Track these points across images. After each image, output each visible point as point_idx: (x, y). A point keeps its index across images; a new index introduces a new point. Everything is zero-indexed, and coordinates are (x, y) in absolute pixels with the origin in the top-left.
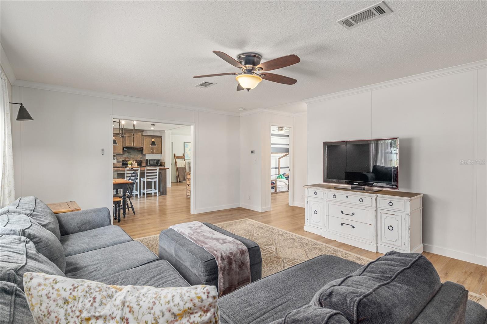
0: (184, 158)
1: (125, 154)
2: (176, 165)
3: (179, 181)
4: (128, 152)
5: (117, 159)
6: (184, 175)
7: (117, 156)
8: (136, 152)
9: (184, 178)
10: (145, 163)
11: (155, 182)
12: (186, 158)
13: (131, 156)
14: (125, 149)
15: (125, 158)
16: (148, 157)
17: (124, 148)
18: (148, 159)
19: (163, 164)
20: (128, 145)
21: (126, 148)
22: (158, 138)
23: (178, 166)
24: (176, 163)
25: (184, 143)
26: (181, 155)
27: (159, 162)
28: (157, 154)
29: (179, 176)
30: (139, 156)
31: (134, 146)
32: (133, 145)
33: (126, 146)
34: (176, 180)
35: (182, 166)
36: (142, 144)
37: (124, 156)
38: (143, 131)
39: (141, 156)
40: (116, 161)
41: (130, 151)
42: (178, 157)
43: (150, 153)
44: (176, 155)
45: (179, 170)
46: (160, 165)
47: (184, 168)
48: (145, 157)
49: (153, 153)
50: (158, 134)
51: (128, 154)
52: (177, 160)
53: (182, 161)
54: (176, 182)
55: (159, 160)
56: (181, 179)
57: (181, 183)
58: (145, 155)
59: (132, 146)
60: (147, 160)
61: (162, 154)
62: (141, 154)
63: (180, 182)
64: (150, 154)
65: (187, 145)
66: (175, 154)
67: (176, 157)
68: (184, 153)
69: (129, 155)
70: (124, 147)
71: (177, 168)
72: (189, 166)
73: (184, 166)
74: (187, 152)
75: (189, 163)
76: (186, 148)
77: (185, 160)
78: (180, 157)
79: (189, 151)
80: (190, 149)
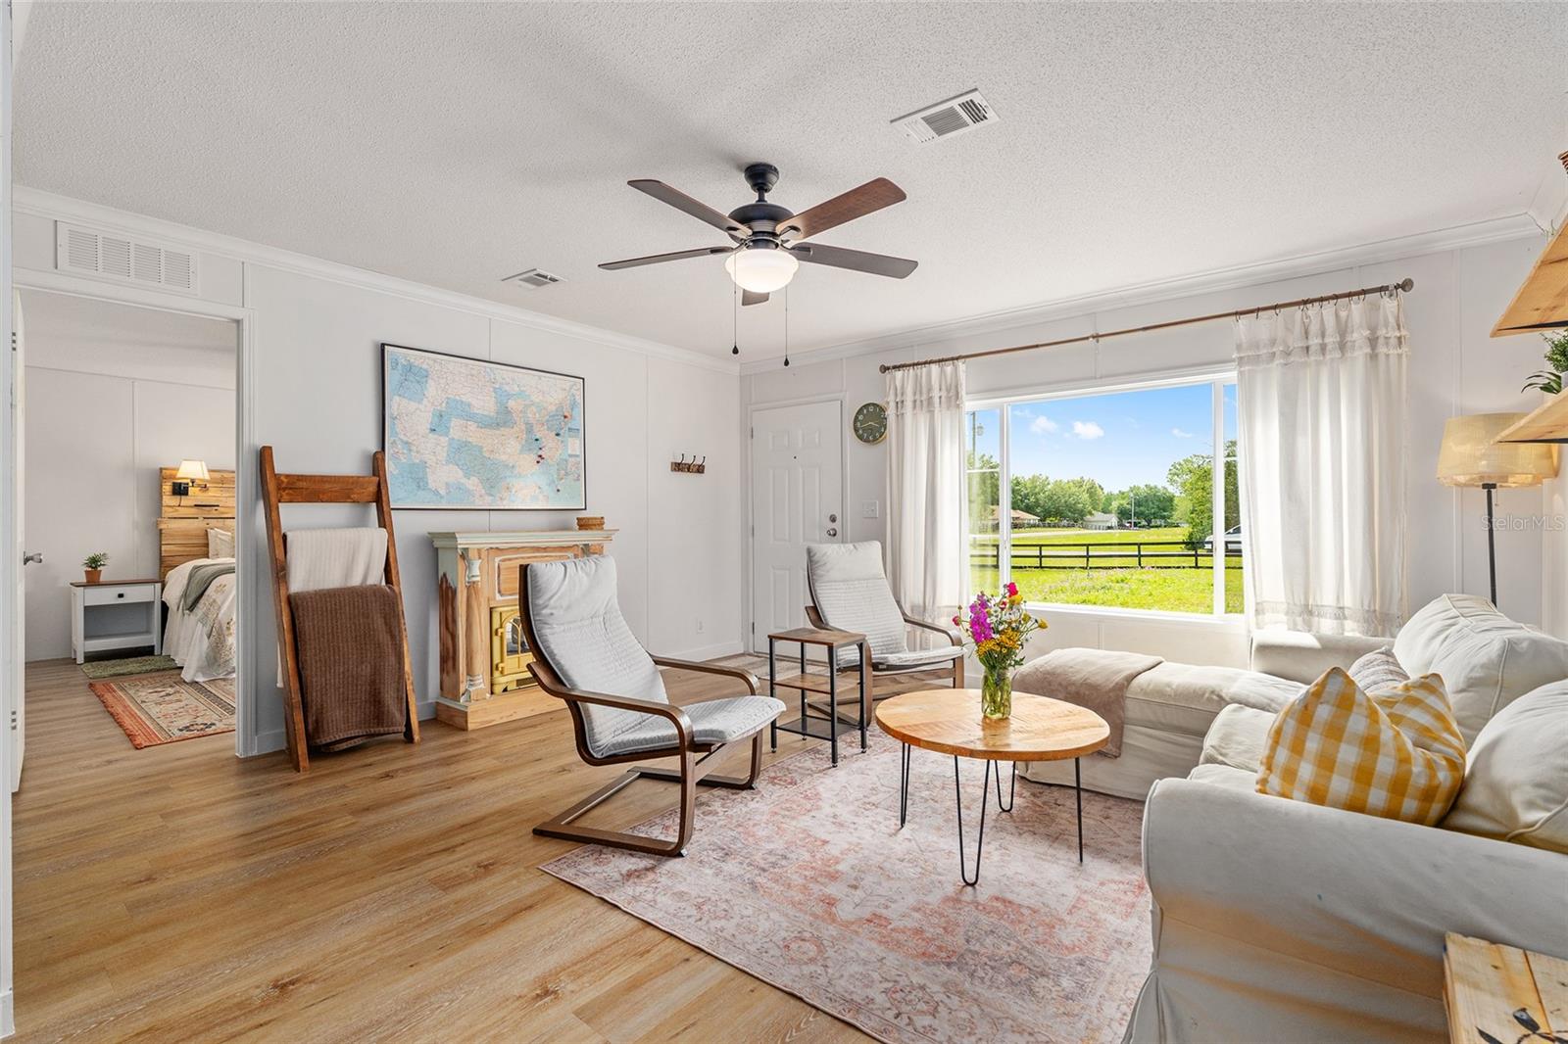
0: (379, 498)
2: (279, 573)
6: (377, 671)
9: (376, 700)
12: (396, 495)
23: (297, 584)
24: (279, 542)
25: (384, 348)
26: (348, 463)
29: (314, 696)
35: (356, 581)
42: (310, 490)
44: (282, 466)
45: (307, 625)
47: (377, 604)
52: (291, 515)
53: (362, 523)
56: (339, 725)
57: (326, 766)
63: (317, 753)
65: (409, 368)
66: (264, 456)
67: (275, 487)
68: (373, 447)
71: (294, 604)
72: (445, 575)
73: (371, 581)
74: (407, 443)
75: (437, 544)
76: (405, 402)
77: (384, 521)
78: (327, 486)
79: (433, 431)
80: (441, 416)
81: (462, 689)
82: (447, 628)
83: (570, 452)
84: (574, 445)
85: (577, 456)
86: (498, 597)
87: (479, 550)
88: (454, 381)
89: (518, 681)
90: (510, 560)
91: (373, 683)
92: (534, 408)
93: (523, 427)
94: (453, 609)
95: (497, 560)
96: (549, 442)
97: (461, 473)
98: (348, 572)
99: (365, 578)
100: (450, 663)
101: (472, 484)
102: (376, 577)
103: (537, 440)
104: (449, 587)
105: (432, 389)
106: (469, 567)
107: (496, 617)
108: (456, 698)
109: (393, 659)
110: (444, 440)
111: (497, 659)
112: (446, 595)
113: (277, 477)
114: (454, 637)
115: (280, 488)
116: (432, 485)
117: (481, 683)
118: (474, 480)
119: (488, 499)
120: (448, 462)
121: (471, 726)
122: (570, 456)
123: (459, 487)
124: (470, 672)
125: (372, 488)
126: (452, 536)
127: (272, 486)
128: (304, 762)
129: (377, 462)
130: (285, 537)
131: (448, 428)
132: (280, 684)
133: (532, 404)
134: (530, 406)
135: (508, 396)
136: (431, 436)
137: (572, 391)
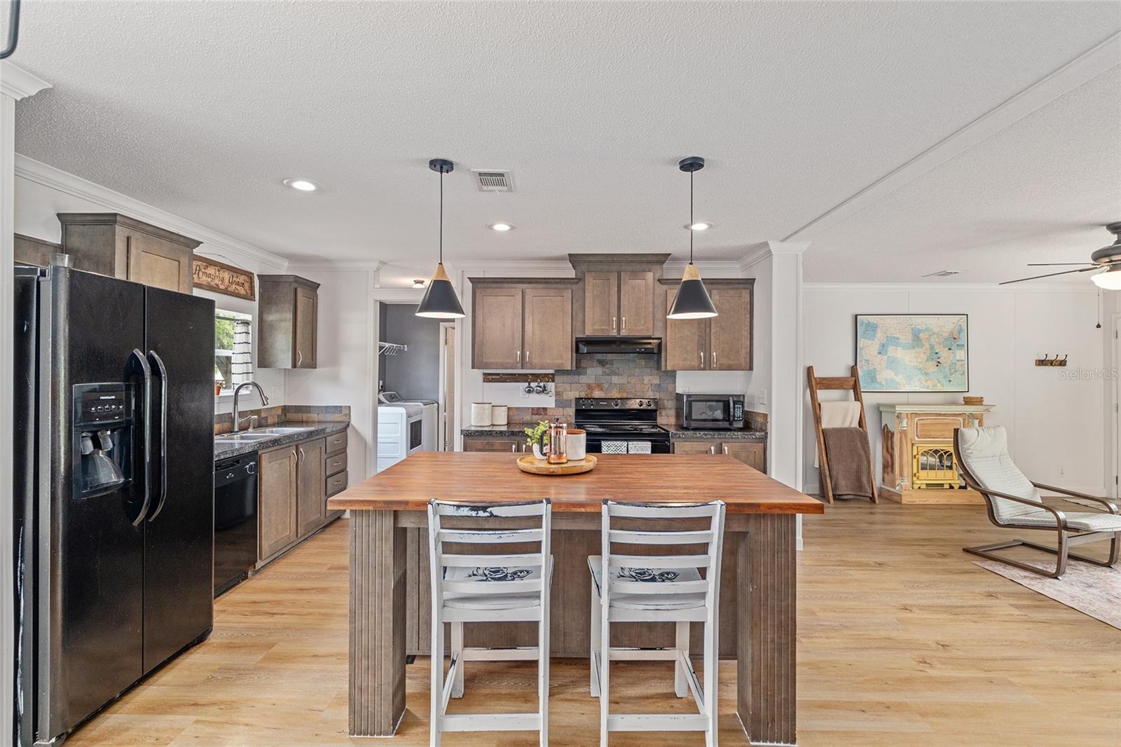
0: (855, 387)
1: (589, 371)
2: (818, 420)
3: (834, 495)
4: (602, 363)
5: (557, 394)
6: (859, 467)
7: (556, 378)
8: (634, 361)
9: (859, 479)
10: (672, 412)
11: (697, 629)
12: (863, 385)
13: (615, 379)
14: (584, 349)
15: (589, 387)
16: (687, 383)
17: (581, 346)
18: (682, 395)
19: (760, 420)
20: (597, 327)
21: (589, 342)
22: (731, 292)
23: (826, 424)
24: (816, 407)
25: (856, 316)
26: (841, 371)
27: (739, 413)
28: (730, 368)
29: (834, 473)
30: (647, 379)
31: (624, 333)
32: (619, 330)
33: (589, 332)
34: (817, 485)
35: (846, 425)
36: (659, 324)
37: (584, 379)
38: (661, 259)
39: (656, 381)
40: (553, 399)
41: (609, 357)
42: (828, 384)
43: (695, 363)
44: (818, 374)
45: (831, 443)
46: (740, 425)
47: (858, 437)
48: (675, 382)
49: (707, 366)
50: (734, 272)
51: (599, 370)
52: (822, 394)
53: (845, 399)
54: (817, 492)
55: (740, 400)
56: (845, 488)
57: (839, 504)
58: (672, 375)
59: (614, 333)
60: (679, 397)
61: (751, 369)
62: (655, 372)
63: (837, 498)
64: (692, 369)
65: (869, 324)
66: (809, 371)
67: (814, 382)
68: (852, 363)
69: (604, 374)
70: (578, 342)
71: (824, 431)
72: (886, 425)
73: (853, 426)
74: (867, 360)
75: (881, 409)
76: (866, 340)
77: (858, 398)
78: (834, 382)
79: (879, 353)
80: (883, 346)
81: (898, 482)
82: (888, 451)
83: (958, 358)
84: (961, 354)
85: (963, 360)
86: (916, 439)
87: (907, 414)
88: (890, 327)
89: (927, 484)
90: (923, 419)
91: (857, 472)
92: (935, 336)
93: (928, 347)
94: (892, 442)
95: (916, 419)
96: (944, 354)
97: (893, 374)
98: (844, 420)
99: (851, 423)
100: (890, 469)
101: (899, 379)
102: (855, 424)
103: (936, 353)
104: (889, 431)
105: (879, 334)
106: (901, 422)
107: (915, 448)
108: (894, 486)
109: (865, 462)
110: (885, 357)
111: (915, 471)
112: (887, 435)
113: (815, 378)
114: (892, 456)
115: (817, 384)
116: (880, 380)
117: (906, 483)
118: (900, 376)
119: (908, 386)
120: (887, 368)
121: (903, 502)
122: (958, 361)
123: (892, 381)
124: (901, 475)
125: (852, 383)
126: (893, 406)
127: (814, 383)
128: (832, 500)
129: (854, 370)
130: (820, 405)
131: (887, 351)
132: (817, 466)
133: (934, 333)
134: (933, 335)
135: (920, 331)
136: (879, 356)
137: (960, 323)
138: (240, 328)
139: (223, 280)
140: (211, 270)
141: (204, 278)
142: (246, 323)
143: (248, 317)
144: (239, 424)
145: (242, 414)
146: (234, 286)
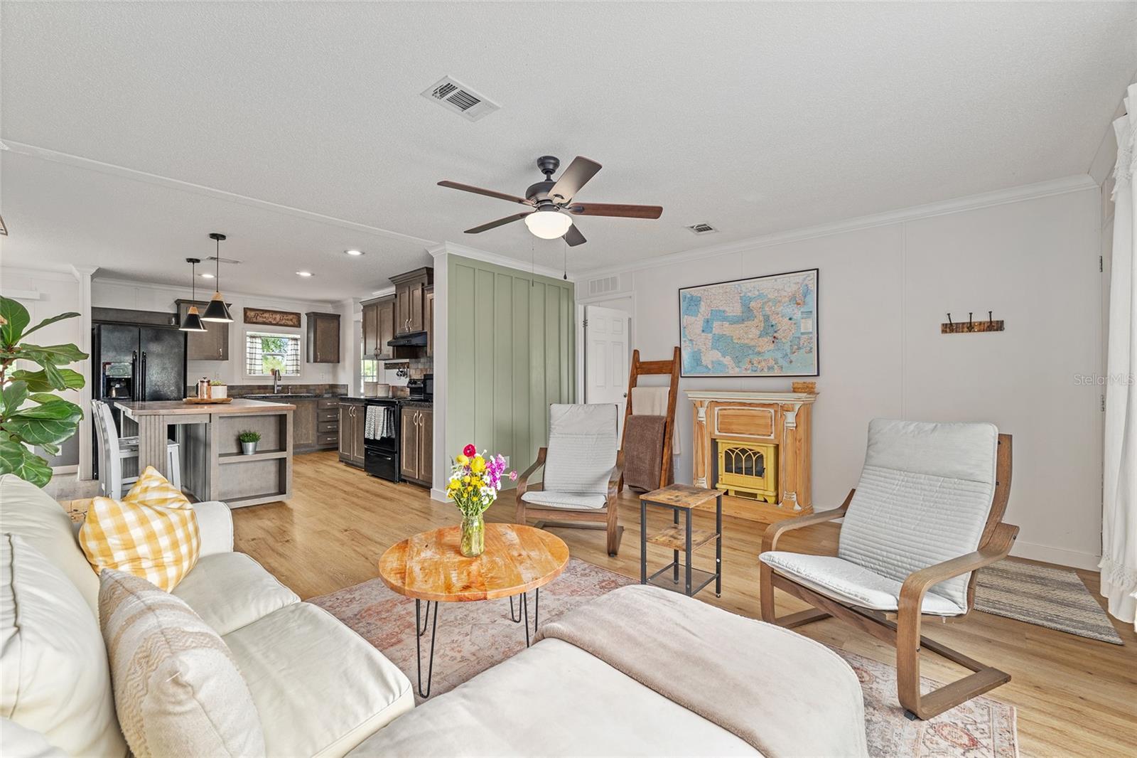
0: (675, 372)
1: (422, 360)
5: (410, 377)
7: (410, 365)
12: (688, 370)
15: (422, 371)
20: (402, 327)
23: (636, 413)
25: (680, 290)
26: (665, 354)
31: (411, 330)
32: (409, 328)
33: (398, 332)
37: (419, 366)
38: (423, 272)
40: (408, 380)
42: (650, 368)
44: (641, 358)
51: (425, 359)
52: (640, 380)
53: (665, 384)
59: (407, 331)
65: (692, 298)
68: (677, 344)
69: (427, 361)
71: (634, 420)
73: (662, 415)
74: (691, 340)
76: (689, 317)
77: (673, 384)
79: (703, 331)
80: (708, 322)
83: (802, 331)
84: (807, 325)
85: (811, 333)
86: (717, 433)
88: (715, 299)
89: (735, 491)
90: (725, 409)
92: (770, 304)
93: (761, 318)
95: (717, 409)
96: (783, 326)
97: (720, 354)
98: (653, 408)
99: (658, 412)
101: (727, 360)
102: (665, 413)
103: (772, 326)
105: (703, 308)
106: (698, 412)
107: (720, 445)
110: (710, 335)
111: (720, 472)
113: (640, 363)
115: (639, 368)
116: (704, 363)
118: (728, 358)
119: (737, 370)
120: (712, 349)
122: (802, 334)
123: (720, 363)
124: (698, 474)
125: (670, 367)
127: (634, 367)
129: (677, 352)
131: (712, 328)
133: (769, 300)
134: (766, 303)
135: (751, 299)
136: (703, 334)
137: (806, 282)
138: (290, 342)
139: (275, 319)
140: (266, 315)
141: (261, 319)
142: (296, 339)
143: (298, 336)
144: (278, 390)
145: (278, 386)
146: (284, 321)
